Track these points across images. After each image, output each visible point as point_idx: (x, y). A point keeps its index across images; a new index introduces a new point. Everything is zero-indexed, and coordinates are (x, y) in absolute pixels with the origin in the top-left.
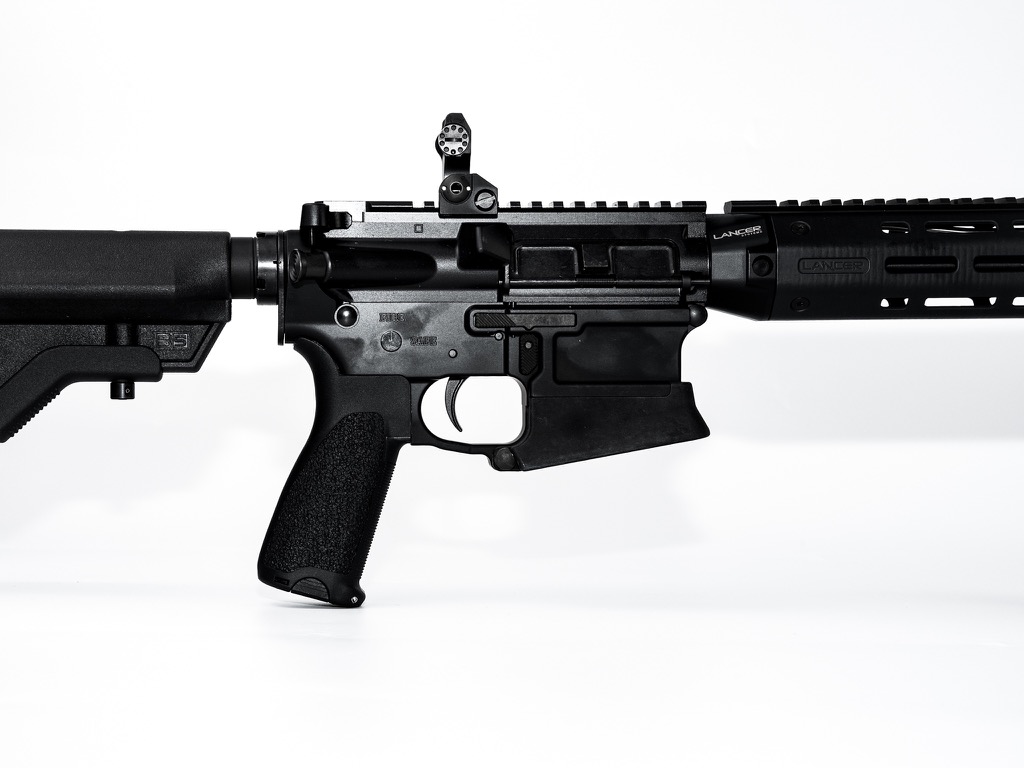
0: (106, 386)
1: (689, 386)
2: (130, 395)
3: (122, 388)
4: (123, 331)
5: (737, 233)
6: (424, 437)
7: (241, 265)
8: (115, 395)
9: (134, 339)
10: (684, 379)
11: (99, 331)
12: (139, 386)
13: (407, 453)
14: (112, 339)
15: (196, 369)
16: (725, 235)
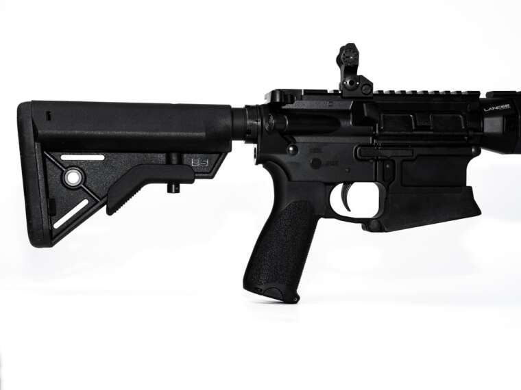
0: (165, 186)
1: (470, 188)
2: (177, 191)
3: (173, 187)
4: (174, 158)
5: (497, 108)
6: (331, 214)
7: (238, 122)
8: (169, 190)
9: (180, 161)
10: (468, 184)
11: (161, 157)
12: (182, 186)
13: (322, 222)
14: (169, 161)
15: (212, 177)
16: (490, 109)
